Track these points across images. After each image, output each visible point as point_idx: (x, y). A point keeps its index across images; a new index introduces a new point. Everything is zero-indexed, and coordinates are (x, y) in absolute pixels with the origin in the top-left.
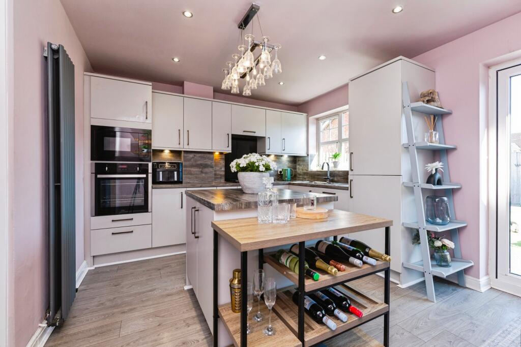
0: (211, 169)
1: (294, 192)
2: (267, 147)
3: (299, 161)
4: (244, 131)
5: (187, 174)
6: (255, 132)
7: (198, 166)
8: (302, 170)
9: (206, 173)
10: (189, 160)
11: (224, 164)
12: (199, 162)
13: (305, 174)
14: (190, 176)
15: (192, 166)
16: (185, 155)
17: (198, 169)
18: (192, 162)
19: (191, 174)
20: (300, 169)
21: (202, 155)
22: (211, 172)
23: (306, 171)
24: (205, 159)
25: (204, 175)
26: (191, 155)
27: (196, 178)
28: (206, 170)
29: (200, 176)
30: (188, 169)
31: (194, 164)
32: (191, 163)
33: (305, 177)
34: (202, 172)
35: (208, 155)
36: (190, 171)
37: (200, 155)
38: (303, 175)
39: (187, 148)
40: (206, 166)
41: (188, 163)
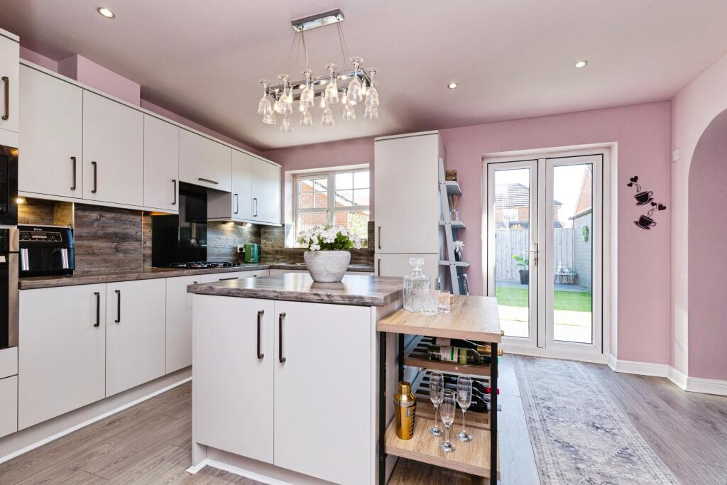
0: (136, 244)
1: (259, 280)
2: (234, 209)
3: (265, 233)
4: (200, 179)
5: (82, 255)
6: (216, 183)
7: (107, 237)
8: (272, 247)
9: (125, 252)
10: (91, 224)
11: (150, 234)
12: (111, 230)
13: (277, 252)
14: (89, 257)
15: (95, 237)
16: (80, 213)
17: (110, 244)
18: (95, 228)
19: (94, 254)
20: (267, 244)
21: (119, 215)
22: (136, 250)
23: (279, 249)
24: (125, 224)
25: (121, 255)
26: (94, 215)
27: (105, 261)
28: (126, 245)
29: (113, 258)
30: (86, 243)
31: (100, 232)
32: (93, 230)
33: (278, 257)
34: (117, 250)
35: (131, 217)
36: (91, 247)
37: (113, 215)
38: (272, 254)
39: (89, 199)
40: (125, 238)
41: (84, 231)
